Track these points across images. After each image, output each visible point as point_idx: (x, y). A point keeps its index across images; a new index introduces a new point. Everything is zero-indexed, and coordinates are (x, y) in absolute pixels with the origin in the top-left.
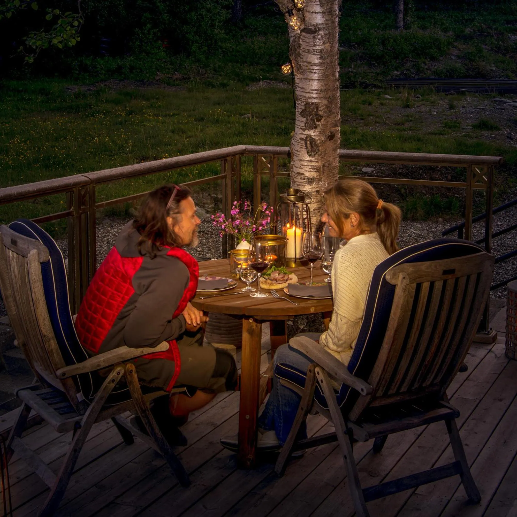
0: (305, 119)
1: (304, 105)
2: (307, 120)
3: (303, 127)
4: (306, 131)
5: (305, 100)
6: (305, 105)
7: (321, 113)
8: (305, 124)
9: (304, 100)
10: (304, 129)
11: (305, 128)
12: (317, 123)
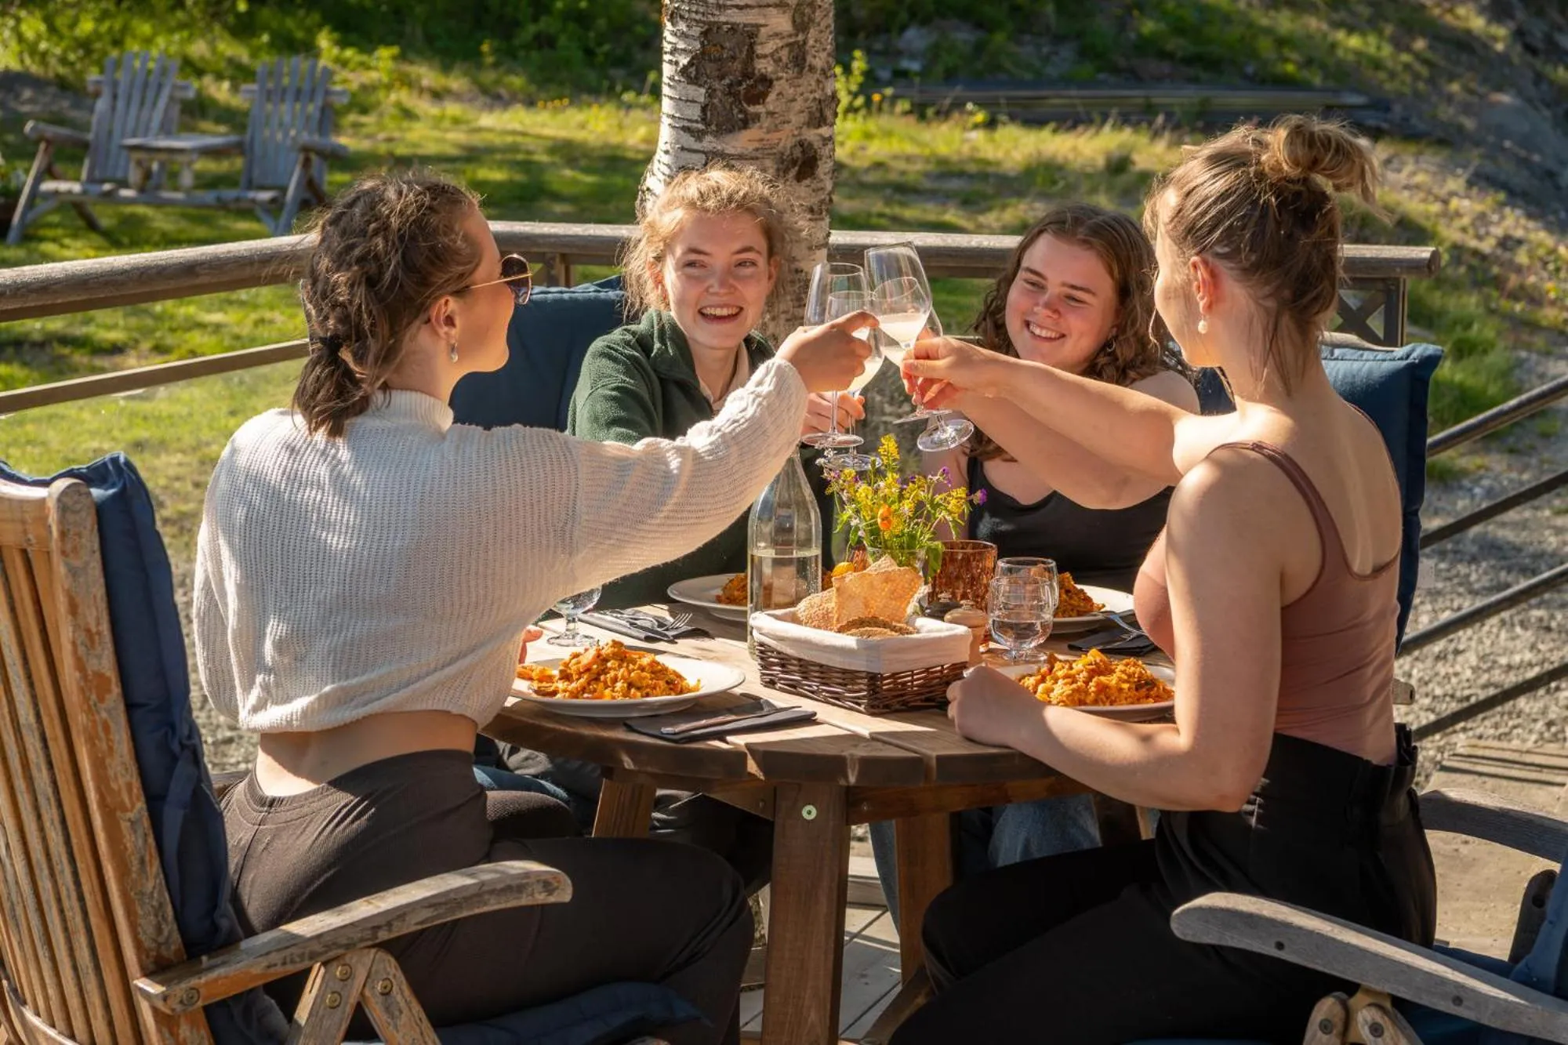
0: (703, 91)
1: (697, 34)
2: (711, 94)
3: (695, 125)
4: (709, 138)
5: (703, 14)
6: (705, 34)
7: (764, 66)
8: (704, 109)
9: (698, 17)
10: (699, 131)
11: (701, 126)
12: (752, 109)
